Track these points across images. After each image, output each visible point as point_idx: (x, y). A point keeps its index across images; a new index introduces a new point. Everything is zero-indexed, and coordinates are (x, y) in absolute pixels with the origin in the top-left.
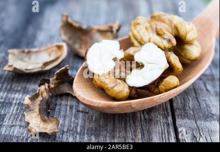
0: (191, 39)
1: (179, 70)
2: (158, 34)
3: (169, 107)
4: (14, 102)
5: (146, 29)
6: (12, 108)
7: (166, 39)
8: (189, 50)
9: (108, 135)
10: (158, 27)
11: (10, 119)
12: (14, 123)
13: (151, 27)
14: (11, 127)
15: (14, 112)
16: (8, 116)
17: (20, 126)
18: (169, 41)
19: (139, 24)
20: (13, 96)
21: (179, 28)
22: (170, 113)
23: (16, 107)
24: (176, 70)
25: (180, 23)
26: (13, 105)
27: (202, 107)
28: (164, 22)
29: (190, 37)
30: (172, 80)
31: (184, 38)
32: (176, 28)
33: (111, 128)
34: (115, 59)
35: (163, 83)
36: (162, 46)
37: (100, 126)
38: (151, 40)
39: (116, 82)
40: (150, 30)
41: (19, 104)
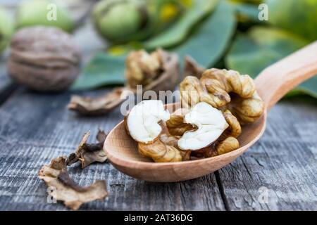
0: (248, 92)
1: (238, 131)
2: (210, 92)
3: (215, 179)
4: (29, 177)
5: (195, 88)
6: (26, 182)
7: (218, 96)
8: (249, 106)
9: (142, 202)
10: (207, 84)
11: (24, 190)
12: (29, 194)
13: (201, 85)
14: (25, 196)
15: (29, 184)
16: (22, 188)
17: (36, 196)
18: (222, 98)
19: (187, 84)
20: (27, 172)
21: (233, 82)
22: (216, 184)
23: (32, 181)
24: (234, 131)
25: (233, 77)
26: (28, 179)
27: (254, 178)
28: (215, 78)
29: (246, 90)
30: (232, 141)
31: (239, 93)
32: (229, 82)
33: (146, 197)
34: (160, 123)
35: (223, 145)
36: (215, 104)
37: (132, 195)
38: (201, 100)
39: (166, 148)
40: (199, 89)
41: (35, 179)
